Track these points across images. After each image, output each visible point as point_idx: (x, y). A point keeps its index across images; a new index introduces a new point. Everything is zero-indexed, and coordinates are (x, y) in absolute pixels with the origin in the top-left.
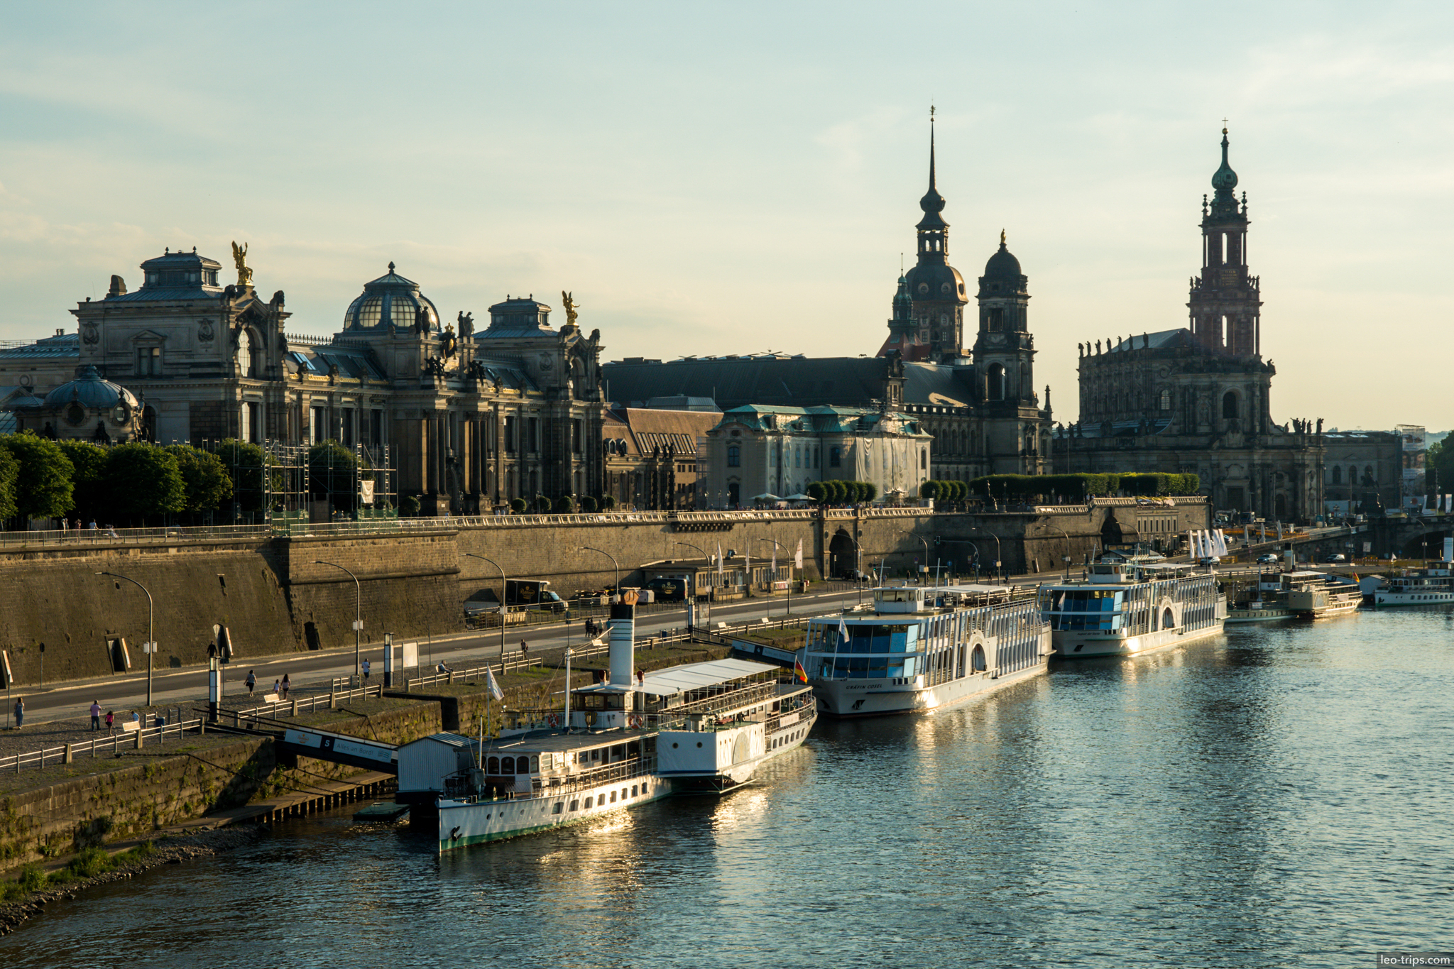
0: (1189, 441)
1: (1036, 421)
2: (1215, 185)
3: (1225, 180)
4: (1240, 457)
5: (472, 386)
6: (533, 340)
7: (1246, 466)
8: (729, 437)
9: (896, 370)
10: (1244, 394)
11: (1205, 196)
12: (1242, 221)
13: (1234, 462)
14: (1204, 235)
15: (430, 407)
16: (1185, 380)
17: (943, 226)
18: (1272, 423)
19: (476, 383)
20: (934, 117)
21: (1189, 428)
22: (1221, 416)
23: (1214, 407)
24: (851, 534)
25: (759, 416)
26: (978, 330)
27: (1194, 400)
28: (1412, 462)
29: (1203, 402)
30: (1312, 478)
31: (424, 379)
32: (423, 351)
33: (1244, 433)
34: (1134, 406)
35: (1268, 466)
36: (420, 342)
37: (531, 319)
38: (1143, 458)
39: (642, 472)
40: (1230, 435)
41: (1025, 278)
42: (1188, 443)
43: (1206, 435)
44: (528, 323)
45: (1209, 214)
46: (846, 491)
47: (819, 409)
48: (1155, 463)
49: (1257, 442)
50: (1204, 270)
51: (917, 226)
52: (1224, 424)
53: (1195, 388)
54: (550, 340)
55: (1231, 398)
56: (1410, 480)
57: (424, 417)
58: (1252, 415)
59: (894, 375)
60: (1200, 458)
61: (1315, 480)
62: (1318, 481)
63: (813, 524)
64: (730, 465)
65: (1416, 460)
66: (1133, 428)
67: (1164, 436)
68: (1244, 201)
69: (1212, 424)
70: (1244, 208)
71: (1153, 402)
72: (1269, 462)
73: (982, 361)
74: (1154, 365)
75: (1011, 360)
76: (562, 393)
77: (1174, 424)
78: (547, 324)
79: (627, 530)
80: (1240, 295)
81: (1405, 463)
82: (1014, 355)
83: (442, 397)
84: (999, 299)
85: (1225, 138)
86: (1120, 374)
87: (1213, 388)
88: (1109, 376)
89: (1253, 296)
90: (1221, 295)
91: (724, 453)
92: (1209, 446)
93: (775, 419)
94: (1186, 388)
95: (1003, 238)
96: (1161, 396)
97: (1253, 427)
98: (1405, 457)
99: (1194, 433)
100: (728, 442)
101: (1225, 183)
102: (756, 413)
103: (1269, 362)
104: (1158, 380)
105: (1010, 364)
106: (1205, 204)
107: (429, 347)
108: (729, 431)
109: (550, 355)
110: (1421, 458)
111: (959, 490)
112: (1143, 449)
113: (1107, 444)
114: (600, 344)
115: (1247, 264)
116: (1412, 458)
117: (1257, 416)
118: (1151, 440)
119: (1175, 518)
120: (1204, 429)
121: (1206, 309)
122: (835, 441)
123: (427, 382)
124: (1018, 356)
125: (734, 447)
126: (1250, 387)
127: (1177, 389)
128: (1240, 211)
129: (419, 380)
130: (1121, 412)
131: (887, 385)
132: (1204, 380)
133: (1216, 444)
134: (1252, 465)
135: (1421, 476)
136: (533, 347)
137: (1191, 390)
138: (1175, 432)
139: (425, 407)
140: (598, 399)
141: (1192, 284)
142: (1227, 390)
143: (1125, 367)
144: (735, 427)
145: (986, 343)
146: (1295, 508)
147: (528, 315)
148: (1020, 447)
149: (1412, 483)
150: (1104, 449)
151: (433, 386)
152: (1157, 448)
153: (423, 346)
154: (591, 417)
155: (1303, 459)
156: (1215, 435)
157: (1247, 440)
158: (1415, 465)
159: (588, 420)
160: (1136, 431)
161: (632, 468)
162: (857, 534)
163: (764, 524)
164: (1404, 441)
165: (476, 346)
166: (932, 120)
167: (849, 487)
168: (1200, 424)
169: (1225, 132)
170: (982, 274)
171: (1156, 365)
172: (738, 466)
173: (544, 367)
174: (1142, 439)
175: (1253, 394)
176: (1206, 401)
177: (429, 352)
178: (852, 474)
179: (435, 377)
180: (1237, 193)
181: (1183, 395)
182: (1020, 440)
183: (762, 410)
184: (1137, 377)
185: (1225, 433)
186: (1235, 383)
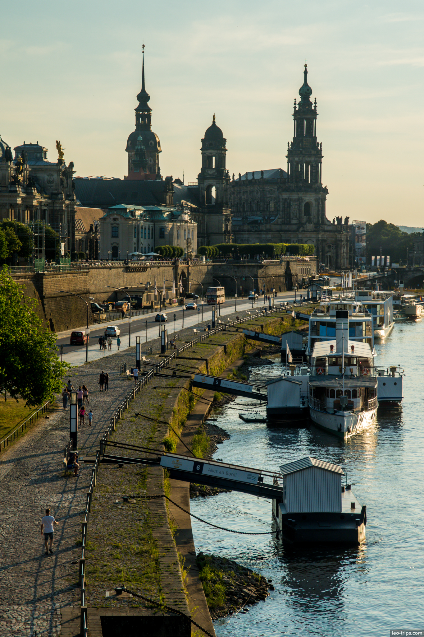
0: (287, 227)
1: (230, 216)
2: (300, 94)
3: (305, 91)
4: (312, 236)
5: (29, 191)
6: (43, 167)
7: (315, 240)
8: (112, 222)
9: (170, 187)
10: (314, 204)
11: (295, 99)
12: (314, 114)
13: (310, 238)
14: (295, 120)
15: (15, 202)
16: (285, 195)
17: (149, 110)
18: (327, 219)
19: (32, 190)
20: (144, 50)
21: (287, 221)
22: (303, 214)
23: (300, 210)
24: (186, 274)
25: (128, 211)
26: (201, 167)
27: (290, 206)
28: (360, 240)
29: (294, 208)
30: (344, 247)
31: (10, 187)
32: (9, 171)
33: (314, 224)
34: (255, 209)
35: (325, 241)
36: (9, 166)
37: (38, 155)
38: (264, 236)
39: (84, 240)
40: (308, 224)
41: (225, 140)
42: (286, 229)
43: (295, 224)
44: (37, 158)
45: (297, 109)
46: (172, 251)
47: (151, 207)
48: (270, 238)
49: (321, 228)
50: (294, 138)
51: (135, 110)
52: (305, 219)
53: (291, 200)
54: (53, 167)
55: (308, 205)
56: (359, 249)
57: (10, 207)
58: (318, 215)
59: (170, 190)
60: (292, 236)
61: (345, 248)
62: (347, 249)
63: (173, 268)
64: (113, 237)
65: (361, 238)
66: (257, 220)
67: (274, 224)
68: (315, 103)
69: (299, 219)
70: (315, 107)
71: (266, 206)
72: (325, 238)
73: (203, 184)
74: (266, 187)
75: (219, 183)
76: (59, 196)
77: (279, 218)
78: (46, 158)
79: (110, 271)
80: (313, 152)
81: (356, 240)
82: (221, 181)
83: (20, 197)
84: (213, 151)
85: (306, 69)
86: (246, 192)
87: (299, 200)
88: (240, 193)
89: (319, 152)
90: (304, 152)
91: (110, 230)
92: (297, 230)
93: (135, 213)
94: (285, 200)
95: (214, 119)
96: (270, 203)
97: (318, 221)
98: (356, 237)
99: (289, 223)
100: (112, 224)
101: (306, 93)
102: (126, 209)
103: (325, 187)
104: (268, 196)
105: (218, 186)
106: (295, 104)
107: (12, 169)
108: (112, 218)
109: (52, 175)
110: (364, 237)
111: (215, 251)
112: (264, 231)
113: (245, 228)
114: (74, 170)
115: (317, 136)
116: (360, 237)
117: (320, 216)
118: (268, 226)
119: (310, 267)
120: (294, 221)
121: (297, 159)
122: (162, 225)
123: (13, 189)
124: (223, 181)
125: (115, 227)
126: (317, 200)
127: (281, 200)
128: (313, 108)
129: (8, 187)
130: (247, 211)
131: (166, 195)
132: (295, 196)
133: (301, 229)
134: (318, 240)
135: (364, 247)
136: (43, 171)
137: (288, 201)
138: (279, 222)
139: (11, 202)
140: (73, 200)
141: (288, 146)
142: (306, 201)
143: (249, 188)
144: (115, 216)
145: (205, 174)
146: (337, 263)
147: (37, 153)
148: (223, 229)
149: (360, 250)
150: (244, 231)
151: (16, 191)
152: (270, 230)
153: (9, 169)
154: (70, 210)
155: (341, 237)
156: (300, 224)
157: (316, 227)
158: (361, 241)
159: (68, 211)
160: (259, 222)
161: (81, 237)
162: (189, 274)
163: (156, 268)
164: (356, 229)
165: (30, 169)
166: (143, 52)
167: (174, 249)
168: (292, 219)
169: (306, 66)
170: (203, 137)
171: (267, 187)
172: (117, 237)
173: (49, 182)
174: (264, 226)
175: (319, 204)
176: (296, 207)
177: (12, 172)
178: (171, 243)
179: (17, 186)
180: (312, 99)
181: (284, 204)
182: (223, 225)
183: (129, 207)
184: (257, 193)
185: (305, 224)
186: (310, 198)
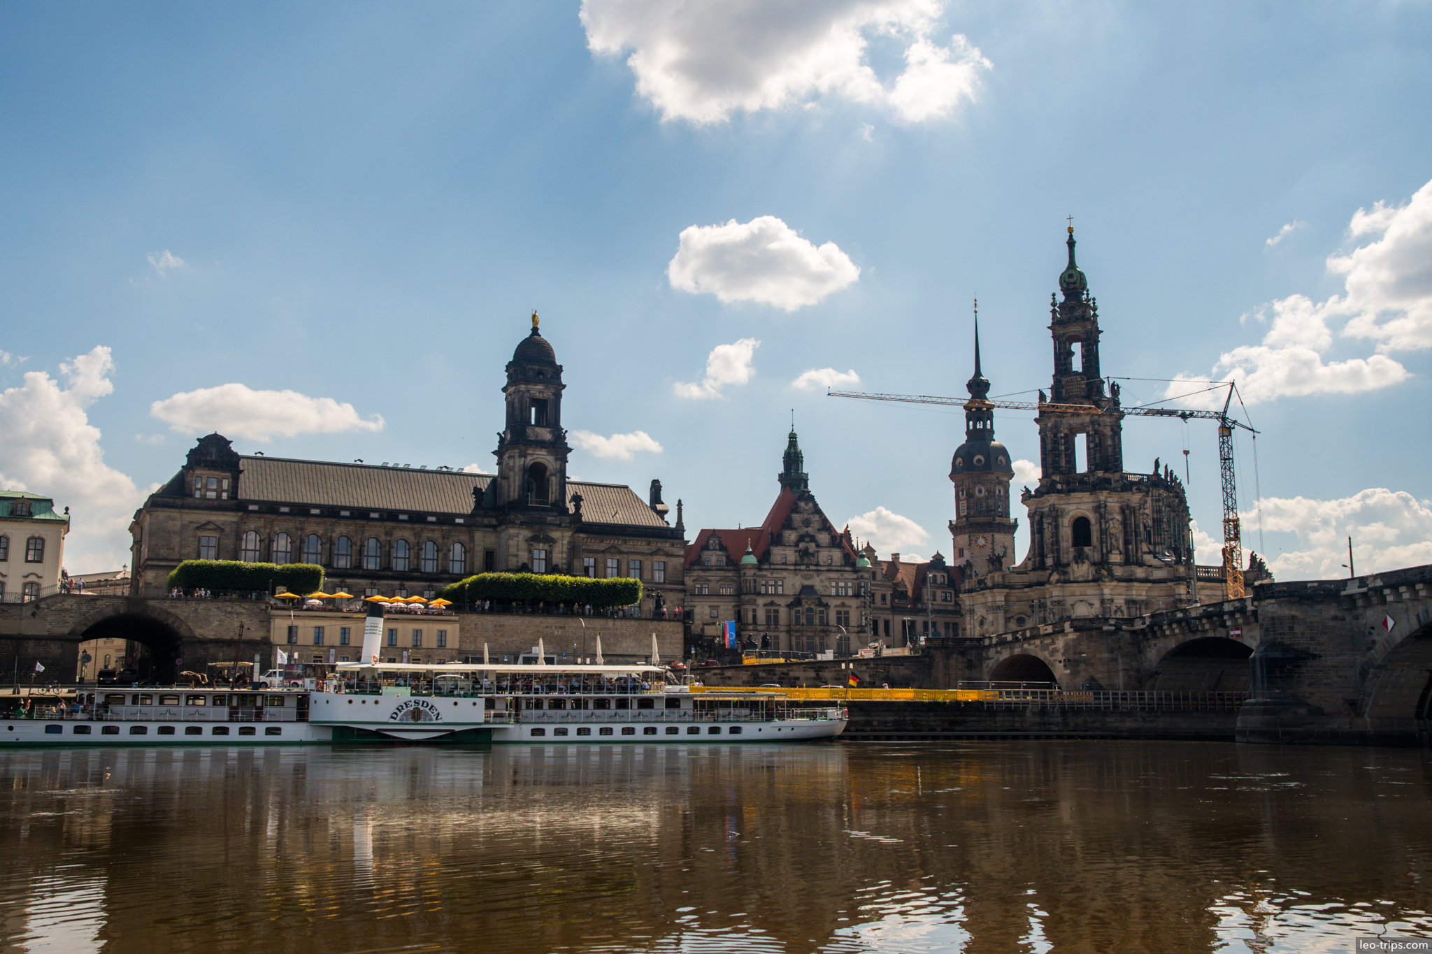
0: (1036, 576)
23: (1055, 534)
27: (1041, 529)
29: (1048, 531)
49: (1105, 572)
77: (1029, 559)
85: (1071, 236)
92: (1048, 581)
101: (1068, 283)
118: (997, 577)
120: (1050, 561)
132: (1047, 505)
134: (1103, 601)
156: (1056, 566)
157: (1096, 572)
169: (1070, 230)
176: (1050, 529)
